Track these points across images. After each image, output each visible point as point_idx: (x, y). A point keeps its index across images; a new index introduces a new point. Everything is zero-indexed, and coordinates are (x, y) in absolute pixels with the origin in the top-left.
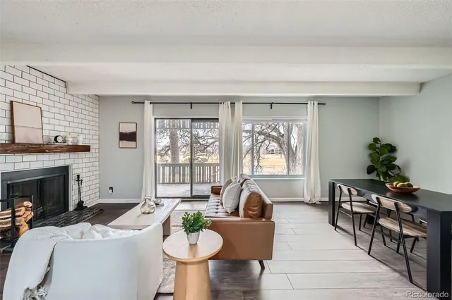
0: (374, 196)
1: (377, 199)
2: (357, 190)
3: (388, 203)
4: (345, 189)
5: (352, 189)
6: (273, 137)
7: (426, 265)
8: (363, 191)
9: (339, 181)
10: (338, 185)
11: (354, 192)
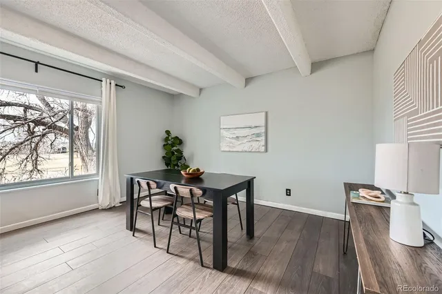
0: (172, 186)
1: (175, 188)
2: (155, 182)
3: (184, 191)
4: (144, 183)
5: (151, 182)
6: (60, 129)
7: (212, 241)
8: (162, 182)
9: (138, 175)
10: (136, 180)
11: (153, 185)
